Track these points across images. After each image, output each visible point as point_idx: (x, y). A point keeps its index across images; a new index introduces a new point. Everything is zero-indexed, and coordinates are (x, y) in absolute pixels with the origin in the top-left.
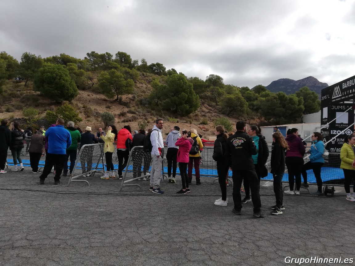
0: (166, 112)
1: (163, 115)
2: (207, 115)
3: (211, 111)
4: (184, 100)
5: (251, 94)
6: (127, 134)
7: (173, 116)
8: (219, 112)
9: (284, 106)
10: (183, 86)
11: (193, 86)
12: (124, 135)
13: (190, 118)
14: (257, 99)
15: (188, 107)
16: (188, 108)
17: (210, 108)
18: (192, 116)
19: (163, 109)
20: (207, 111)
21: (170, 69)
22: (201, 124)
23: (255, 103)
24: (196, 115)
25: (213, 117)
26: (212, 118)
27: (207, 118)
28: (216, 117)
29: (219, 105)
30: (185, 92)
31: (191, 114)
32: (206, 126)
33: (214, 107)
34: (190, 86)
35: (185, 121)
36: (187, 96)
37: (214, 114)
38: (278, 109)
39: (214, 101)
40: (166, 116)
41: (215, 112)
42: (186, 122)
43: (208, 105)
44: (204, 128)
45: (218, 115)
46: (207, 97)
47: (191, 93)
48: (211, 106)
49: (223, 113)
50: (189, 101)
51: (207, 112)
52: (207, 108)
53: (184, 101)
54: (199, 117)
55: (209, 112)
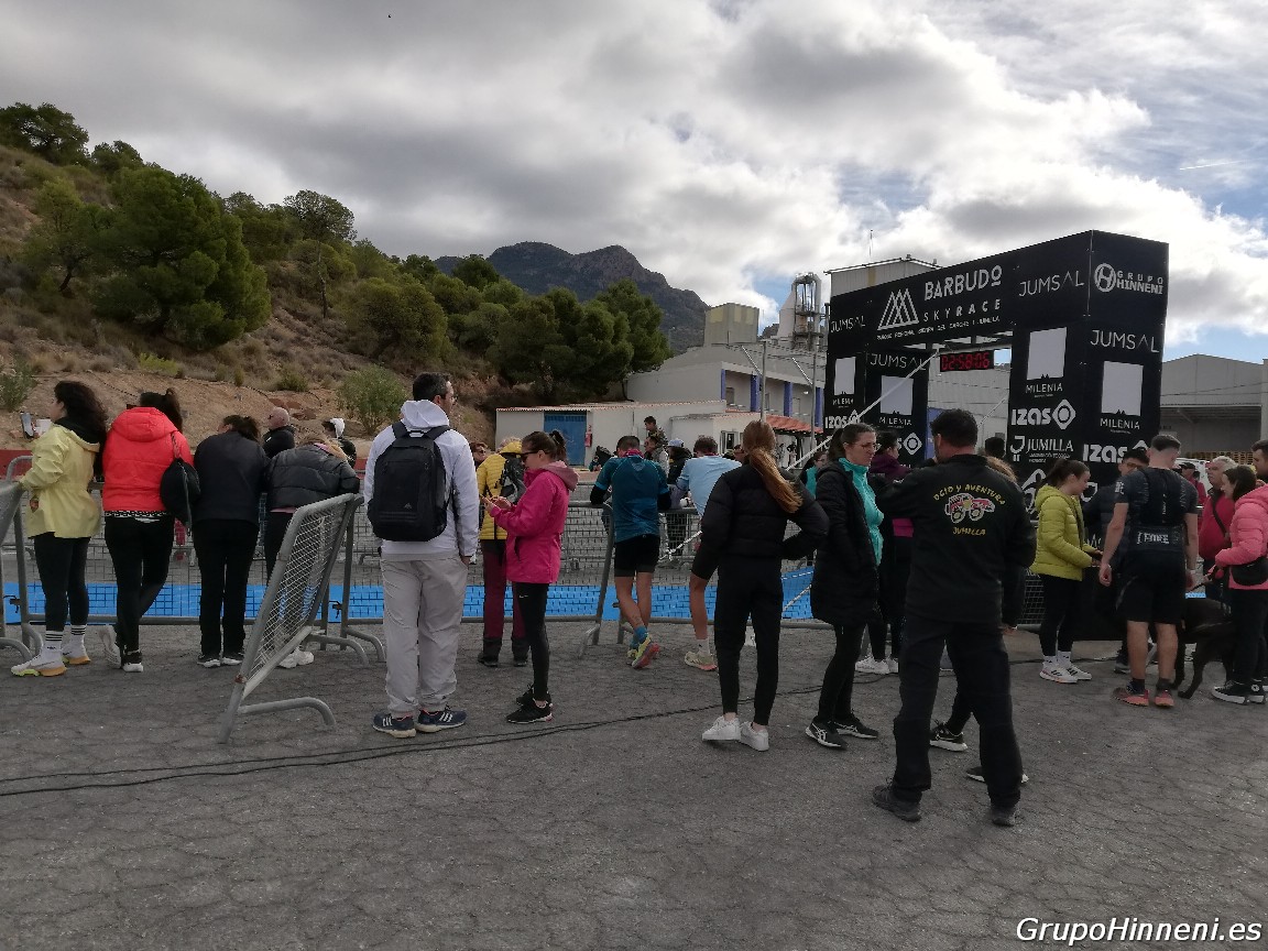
0: (112, 326)
1: (103, 342)
2: (293, 350)
3: (307, 339)
4: (199, 282)
5: (452, 286)
6: (165, 436)
7: (150, 349)
8: (336, 342)
9: (571, 340)
10: (196, 223)
11: (240, 228)
12: (149, 439)
13: (227, 361)
14: (473, 306)
15: (218, 312)
16: (219, 319)
17: (300, 324)
18: (232, 354)
19: (101, 315)
20: (291, 335)
21: (111, 144)
22: (280, 388)
23: (469, 319)
24: (250, 351)
25: (317, 361)
26: (315, 367)
27: (297, 365)
28: (331, 363)
29: (332, 317)
30: (204, 250)
31: (228, 344)
32: (299, 397)
33: (315, 322)
34: (229, 228)
35: (213, 375)
36: (216, 266)
37: (317, 351)
38: (552, 347)
39: (312, 299)
40: (115, 345)
41: (324, 343)
42: (217, 379)
43: (293, 313)
44: (297, 406)
45: (335, 357)
46: (282, 278)
47: (232, 254)
48: (304, 318)
49: (354, 351)
50: (224, 291)
51: (293, 341)
52: (289, 326)
53: (201, 289)
54: (264, 358)
55: (298, 341)
